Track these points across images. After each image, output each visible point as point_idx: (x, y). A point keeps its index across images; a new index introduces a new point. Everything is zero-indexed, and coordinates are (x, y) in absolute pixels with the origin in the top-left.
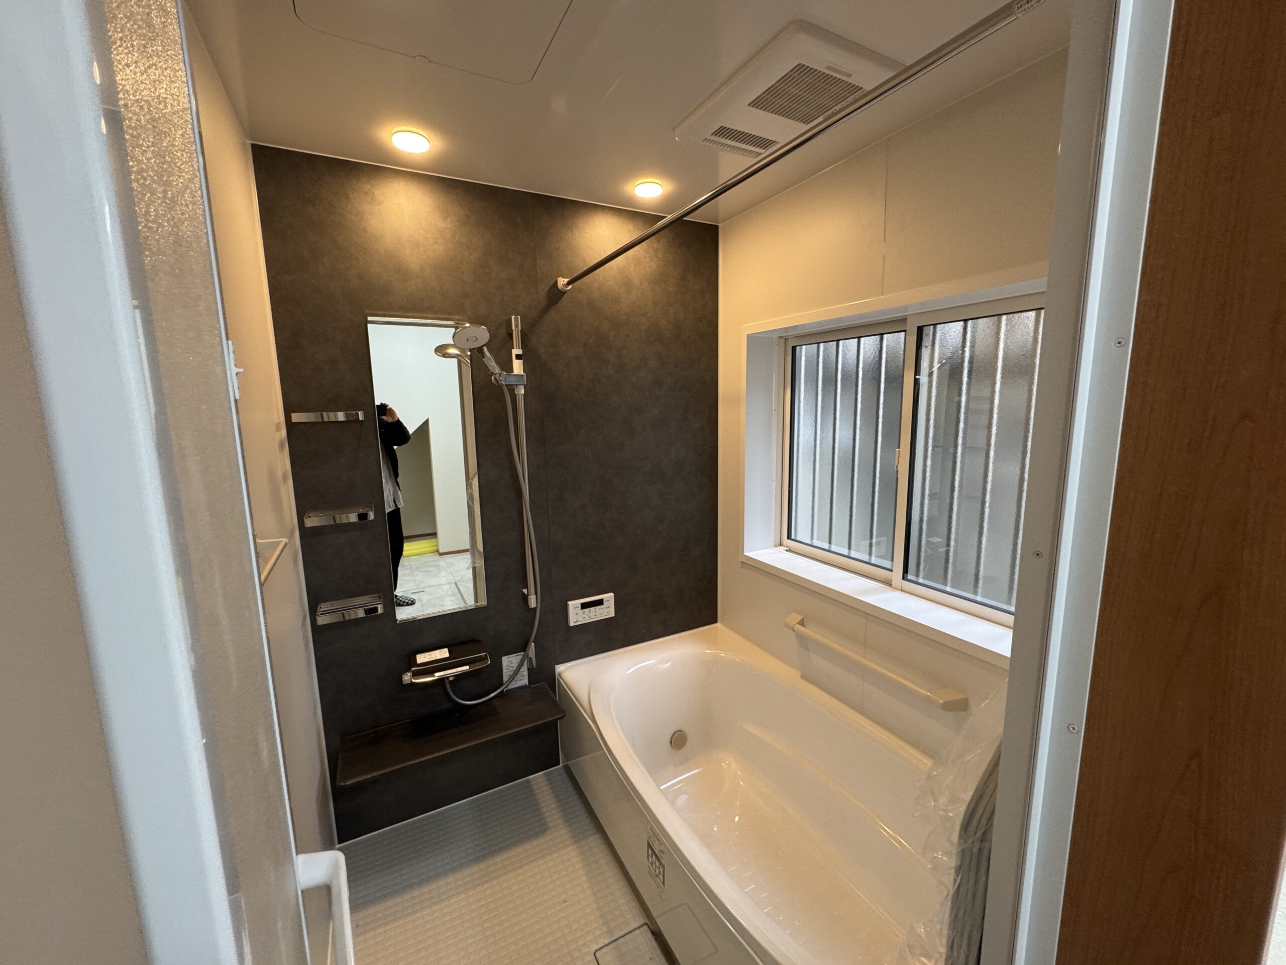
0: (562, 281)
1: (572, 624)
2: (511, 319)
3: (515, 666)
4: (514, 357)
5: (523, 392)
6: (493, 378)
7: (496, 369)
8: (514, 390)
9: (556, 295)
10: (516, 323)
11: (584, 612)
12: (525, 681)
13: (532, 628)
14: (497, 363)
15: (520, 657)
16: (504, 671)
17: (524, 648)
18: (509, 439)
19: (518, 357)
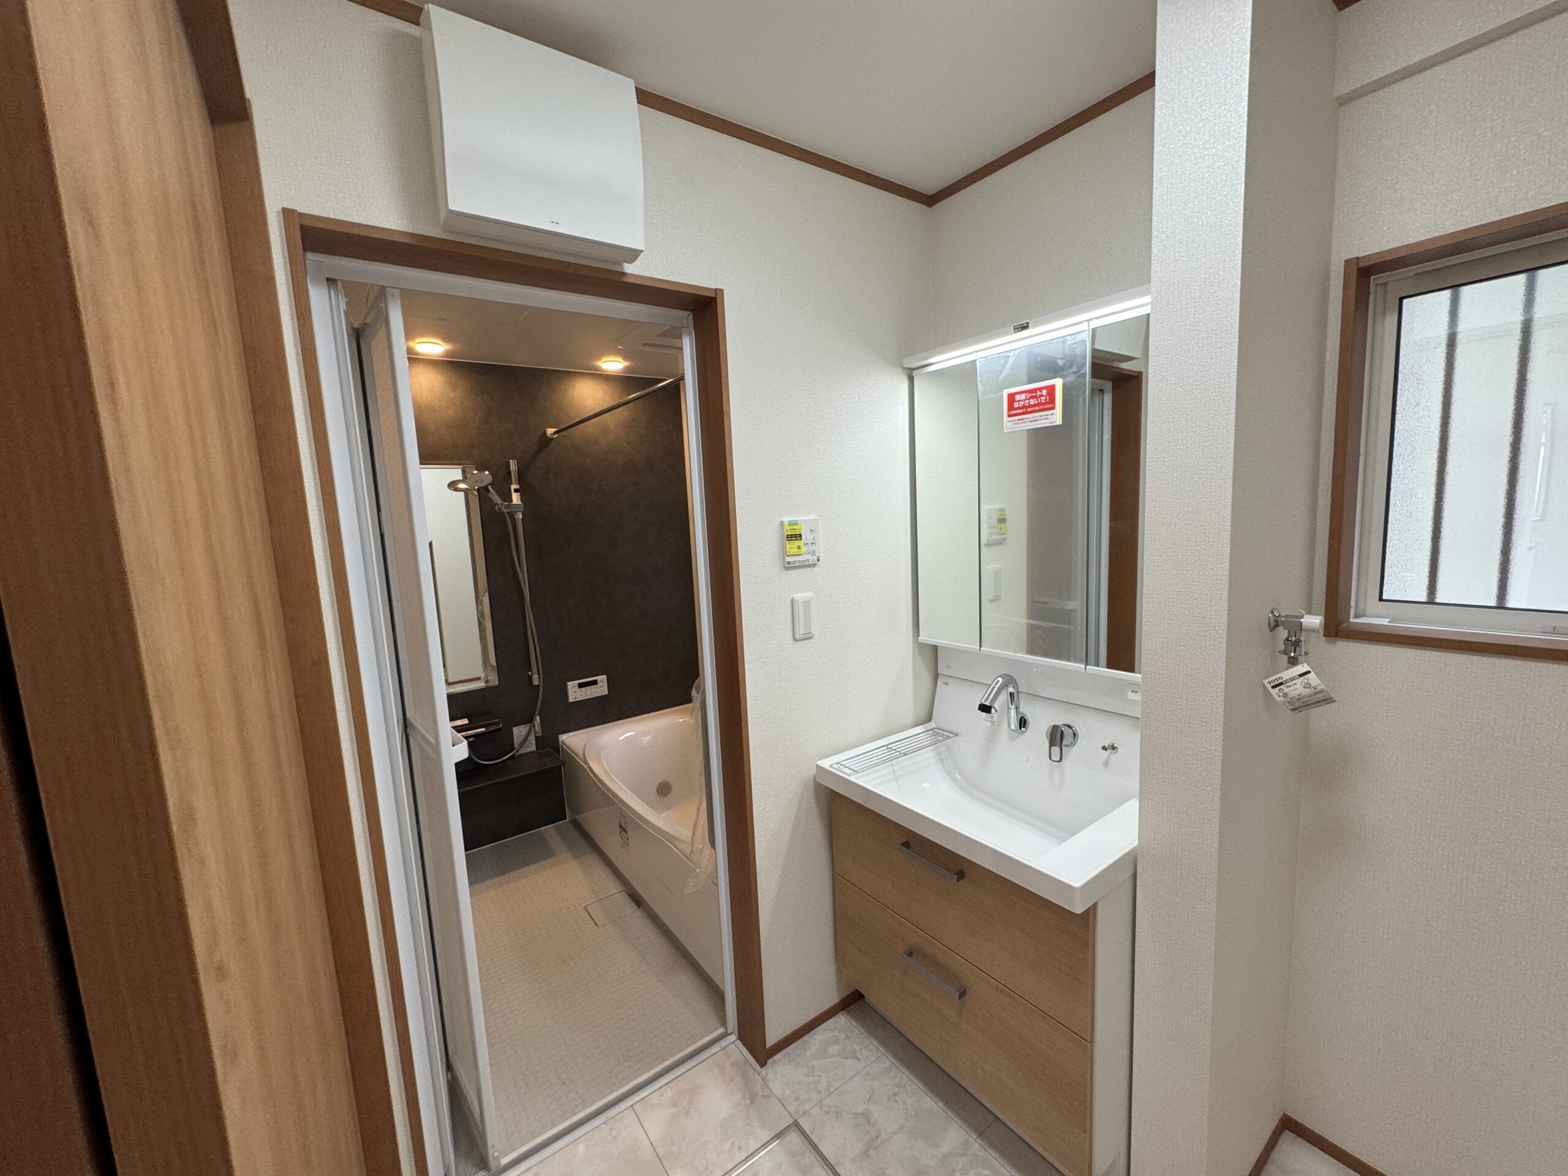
0: (550, 431)
1: (571, 700)
2: (509, 462)
3: (524, 734)
4: (513, 490)
5: (521, 516)
6: (496, 507)
7: (498, 500)
8: (513, 516)
9: (545, 441)
10: (513, 465)
11: (581, 691)
12: (533, 748)
13: (537, 703)
14: (499, 496)
15: (528, 728)
16: (515, 739)
17: (530, 720)
18: (511, 553)
19: (516, 491)
